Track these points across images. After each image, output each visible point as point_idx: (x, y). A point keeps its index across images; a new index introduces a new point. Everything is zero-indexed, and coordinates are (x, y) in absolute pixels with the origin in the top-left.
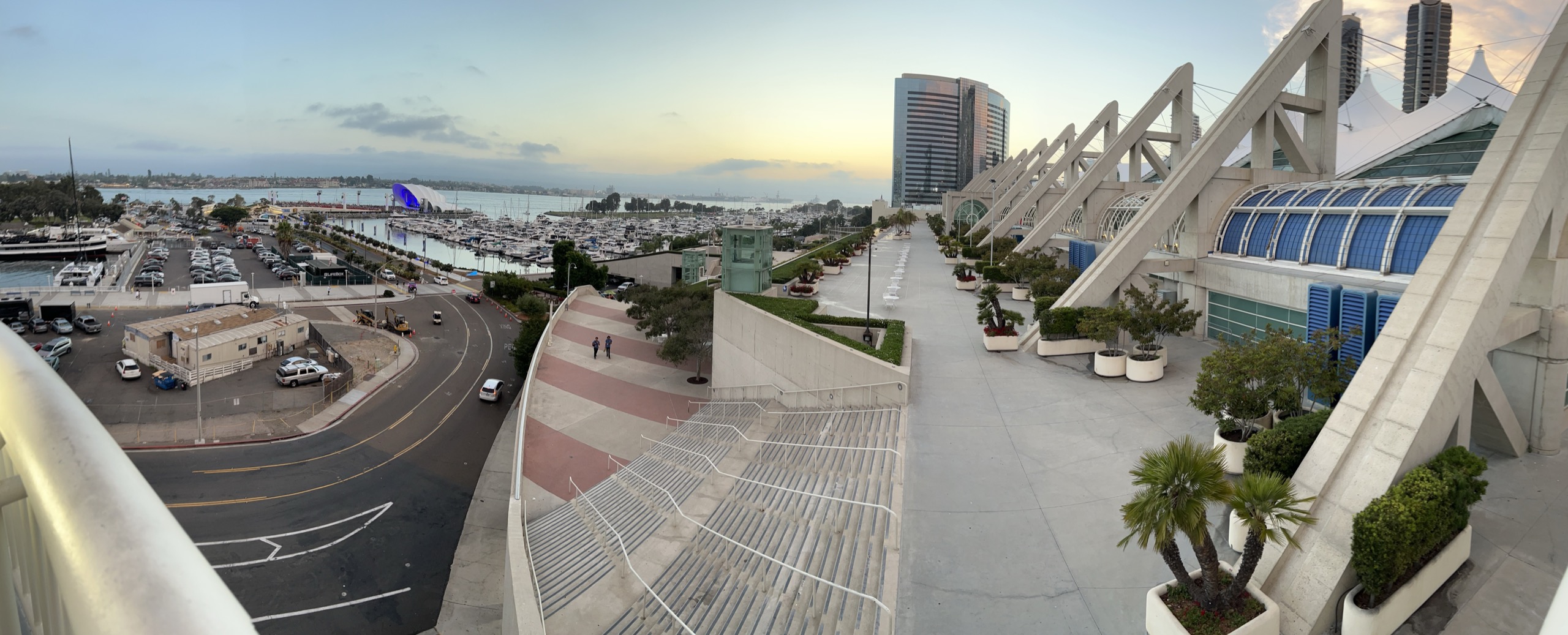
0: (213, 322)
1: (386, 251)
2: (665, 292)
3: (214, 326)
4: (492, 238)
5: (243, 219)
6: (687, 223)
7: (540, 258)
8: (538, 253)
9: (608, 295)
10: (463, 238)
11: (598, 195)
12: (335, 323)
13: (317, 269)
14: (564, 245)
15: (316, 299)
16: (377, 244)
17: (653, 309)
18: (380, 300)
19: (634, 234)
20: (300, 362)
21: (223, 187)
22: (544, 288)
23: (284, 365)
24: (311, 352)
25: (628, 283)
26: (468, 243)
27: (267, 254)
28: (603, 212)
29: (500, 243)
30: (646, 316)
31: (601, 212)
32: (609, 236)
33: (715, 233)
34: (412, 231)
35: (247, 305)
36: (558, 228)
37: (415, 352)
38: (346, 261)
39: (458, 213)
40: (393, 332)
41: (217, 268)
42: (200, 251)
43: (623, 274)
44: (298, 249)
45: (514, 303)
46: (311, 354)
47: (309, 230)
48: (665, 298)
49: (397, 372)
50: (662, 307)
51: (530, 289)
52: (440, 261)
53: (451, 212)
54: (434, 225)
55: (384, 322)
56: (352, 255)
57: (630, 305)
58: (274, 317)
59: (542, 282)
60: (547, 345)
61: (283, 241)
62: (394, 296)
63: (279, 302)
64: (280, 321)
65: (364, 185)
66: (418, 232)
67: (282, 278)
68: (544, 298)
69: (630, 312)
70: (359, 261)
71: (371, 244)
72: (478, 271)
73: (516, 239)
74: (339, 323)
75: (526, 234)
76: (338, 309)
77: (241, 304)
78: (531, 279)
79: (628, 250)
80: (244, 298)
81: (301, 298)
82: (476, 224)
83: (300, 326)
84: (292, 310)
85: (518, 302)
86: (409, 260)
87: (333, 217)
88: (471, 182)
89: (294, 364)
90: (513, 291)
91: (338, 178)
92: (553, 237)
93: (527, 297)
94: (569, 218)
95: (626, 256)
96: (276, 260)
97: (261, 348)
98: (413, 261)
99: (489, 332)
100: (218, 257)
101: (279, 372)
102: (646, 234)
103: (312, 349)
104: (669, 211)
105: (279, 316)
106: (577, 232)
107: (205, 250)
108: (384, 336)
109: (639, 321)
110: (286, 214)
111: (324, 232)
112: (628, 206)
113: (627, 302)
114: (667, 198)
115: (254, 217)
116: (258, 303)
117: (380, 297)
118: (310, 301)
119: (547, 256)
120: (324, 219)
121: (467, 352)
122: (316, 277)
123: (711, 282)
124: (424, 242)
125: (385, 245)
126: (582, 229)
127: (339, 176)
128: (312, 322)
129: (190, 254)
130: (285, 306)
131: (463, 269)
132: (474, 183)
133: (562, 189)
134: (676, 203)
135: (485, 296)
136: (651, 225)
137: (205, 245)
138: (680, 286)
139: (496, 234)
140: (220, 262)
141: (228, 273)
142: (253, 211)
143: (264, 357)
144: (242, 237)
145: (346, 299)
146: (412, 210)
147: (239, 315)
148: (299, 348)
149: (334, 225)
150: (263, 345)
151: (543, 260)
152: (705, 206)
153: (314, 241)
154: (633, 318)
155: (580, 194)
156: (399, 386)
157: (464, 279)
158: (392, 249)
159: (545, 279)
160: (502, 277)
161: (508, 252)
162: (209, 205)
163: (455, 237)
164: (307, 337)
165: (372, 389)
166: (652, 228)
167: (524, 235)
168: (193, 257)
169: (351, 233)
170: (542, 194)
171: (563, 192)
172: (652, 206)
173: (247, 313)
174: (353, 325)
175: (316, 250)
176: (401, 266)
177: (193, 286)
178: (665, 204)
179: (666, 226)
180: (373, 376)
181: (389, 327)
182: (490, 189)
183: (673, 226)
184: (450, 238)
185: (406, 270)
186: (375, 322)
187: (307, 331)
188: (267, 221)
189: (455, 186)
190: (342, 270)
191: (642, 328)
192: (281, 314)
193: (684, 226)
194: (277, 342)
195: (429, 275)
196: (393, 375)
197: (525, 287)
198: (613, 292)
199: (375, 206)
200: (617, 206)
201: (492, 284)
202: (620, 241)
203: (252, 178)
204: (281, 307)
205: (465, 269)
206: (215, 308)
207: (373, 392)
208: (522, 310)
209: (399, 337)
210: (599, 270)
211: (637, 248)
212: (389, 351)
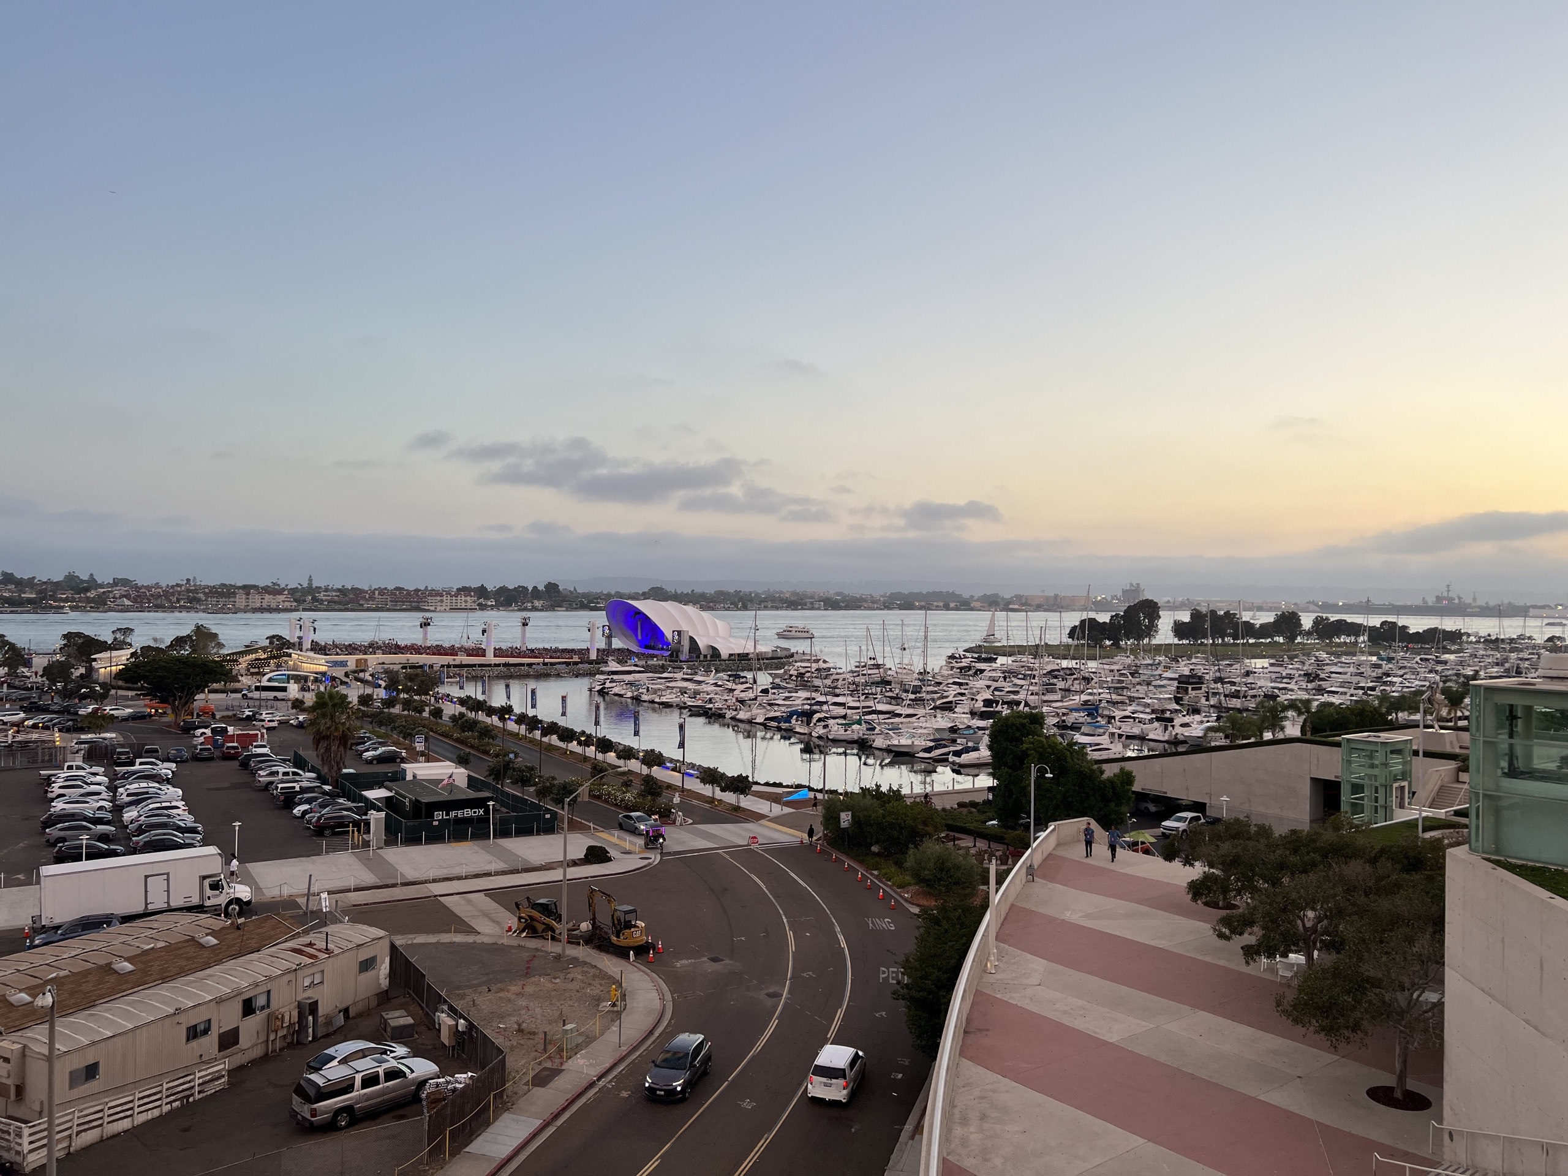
0: (108, 969)
1: (591, 751)
2: (1294, 841)
3: (112, 979)
4: (841, 711)
5: (215, 686)
6: (1352, 669)
7: (958, 754)
8: (954, 741)
9: (1135, 844)
10: (772, 714)
11: (1100, 606)
12: (459, 938)
13: (416, 804)
14: (1018, 721)
15: (411, 878)
16: (567, 735)
17: (1262, 884)
18: (574, 872)
19: (1200, 693)
20: (363, 1054)
21: (159, 607)
22: (971, 826)
23: (317, 1070)
24: (393, 1023)
25: (1189, 815)
26: (784, 725)
27: (281, 770)
28: (1116, 644)
29: (859, 722)
30: (1244, 902)
31: (1108, 643)
32: (1132, 699)
33: (1440, 697)
34: (653, 702)
35: (216, 911)
36: (1000, 684)
37: (662, 999)
38: (490, 780)
39: (760, 657)
40: (607, 952)
41: (129, 815)
42: (81, 773)
43: (1173, 791)
44: (368, 755)
45: (899, 864)
46: (394, 1028)
47: (397, 710)
48: (1294, 859)
49: (617, 1056)
50: (1285, 880)
51: (936, 829)
52: (721, 770)
53: (744, 657)
54: (703, 687)
55: (585, 926)
56: (507, 765)
57: (1198, 870)
58: (293, 937)
59: (964, 810)
60: (984, 970)
61: (327, 737)
62: (609, 860)
63: (308, 895)
64: (310, 945)
65: (537, 603)
66: (667, 705)
67: (320, 831)
68: (973, 851)
69: (1197, 889)
70: (523, 779)
71: (554, 737)
72: (811, 789)
73: (899, 710)
74: (470, 939)
75: (922, 700)
76: (469, 902)
77: (200, 908)
78: (938, 804)
79: (1186, 732)
80: (209, 892)
81: (369, 878)
82: (803, 681)
83: (364, 955)
84: (345, 912)
85: (910, 861)
86: (645, 770)
87: (461, 676)
88: (787, 591)
89: (344, 1061)
90: (896, 834)
91: (474, 590)
92: (988, 703)
93: (932, 848)
94: (1027, 659)
95: (1177, 747)
96: (305, 784)
97: (251, 1029)
98: (656, 772)
99: (841, 937)
100: (133, 787)
101: (300, 1091)
102: (1236, 695)
103: (397, 1013)
104: (1299, 640)
105: (306, 932)
106: (1048, 691)
107: (95, 769)
108: (585, 963)
109: (1224, 913)
110: (339, 673)
111: (437, 713)
112: (1180, 629)
113: (1188, 862)
114: (1292, 608)
115: (246, 681)
116: (249, 903)
117: (575, 863)
118: (394, 886)
119: (976, 749)
120: (439, 682)
121: (789, 992)
122: (410, 823)
123: (1431, 824)
124: (682, 727)
125: (589, 736)
126: (1061, 685)
127: (475, 585)
128: (399, 941)
129: (48, 781)
130: (325, 903)
131: (775, 785)
132: (794, 593)
133: (1007, 596)
134: (1317, 622)
135: (829, 849)
136: (1248, 674)
137: (95, 755)
138: (1337, 829)
139: (850, 701)
140: (139, 799)
141: (164, 825)
142: (244, 665)
143: (258, 1052)
144: (208, 732)
145: (488, 874)
146: (653, 656)
147: (193, 939)
148: (360, 1015)
149: (462, 694)
150: (257, 1020)
151: (965, 758)
152: (1405, 627)
153: (409, 735)
154: (1206, 904)
155: (1055, 605)
156: (625, 1094)
157: (777, 810)
158: (605, 745)
159: (973, 804)
160: (868, 801)
161: (879, 742)
162: (115, 653)
163: (755, 711)
164: (384, 983)
165: (555, 1109)
166: (1250, 680)
167: (918, 702)
168: (56, 789)
169: (505, 712)
170: (957, 609)
171: (1009, 602)
172: (1249, 629)
173: (213, 933)
174: (505, 941)
175: (414, 756)
176: (627, 784)
177: (48, 870)
178: (1287, 623)
179: (1290, 677)
180: (556, 1072)
181: (598, 940)
182: (832, 604)
183: (1309, 677)
184: (742, 715)
185: (639, 795)
186: (561, 928)
187: (384, 968)
188: (284, 689)
189: (751, 601)
190: (481, 803)
191: (1233, 932)
192: (313, 928)
193: (1341, 679)
194: (300, 1005)
195: (695, 802)
196: (607, 1065)
197: (925, 824)
198: (1147, 836)
199: (564, 651)
200: (1151, 629)
201: (845, 818)
202: (1163, 711)
203: (247, 589)
204: (313, 906)
205: (780, 785)
206: (116, 928)
207: (556, 1116)
208: (920, 880)
209: (623, 962)
210: (1110, 781)
211: (1210, 729)
212: (598, 1000)
